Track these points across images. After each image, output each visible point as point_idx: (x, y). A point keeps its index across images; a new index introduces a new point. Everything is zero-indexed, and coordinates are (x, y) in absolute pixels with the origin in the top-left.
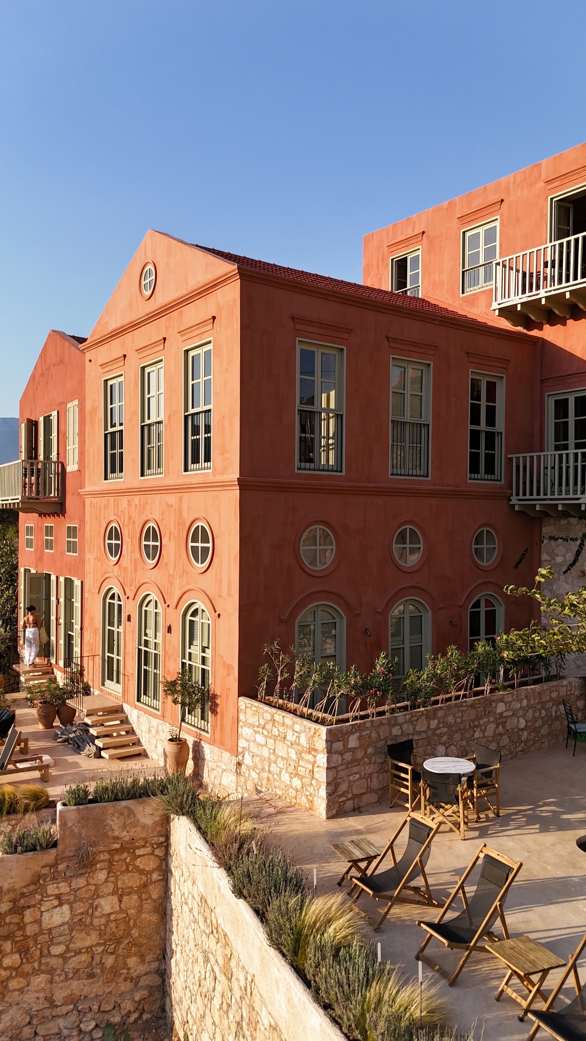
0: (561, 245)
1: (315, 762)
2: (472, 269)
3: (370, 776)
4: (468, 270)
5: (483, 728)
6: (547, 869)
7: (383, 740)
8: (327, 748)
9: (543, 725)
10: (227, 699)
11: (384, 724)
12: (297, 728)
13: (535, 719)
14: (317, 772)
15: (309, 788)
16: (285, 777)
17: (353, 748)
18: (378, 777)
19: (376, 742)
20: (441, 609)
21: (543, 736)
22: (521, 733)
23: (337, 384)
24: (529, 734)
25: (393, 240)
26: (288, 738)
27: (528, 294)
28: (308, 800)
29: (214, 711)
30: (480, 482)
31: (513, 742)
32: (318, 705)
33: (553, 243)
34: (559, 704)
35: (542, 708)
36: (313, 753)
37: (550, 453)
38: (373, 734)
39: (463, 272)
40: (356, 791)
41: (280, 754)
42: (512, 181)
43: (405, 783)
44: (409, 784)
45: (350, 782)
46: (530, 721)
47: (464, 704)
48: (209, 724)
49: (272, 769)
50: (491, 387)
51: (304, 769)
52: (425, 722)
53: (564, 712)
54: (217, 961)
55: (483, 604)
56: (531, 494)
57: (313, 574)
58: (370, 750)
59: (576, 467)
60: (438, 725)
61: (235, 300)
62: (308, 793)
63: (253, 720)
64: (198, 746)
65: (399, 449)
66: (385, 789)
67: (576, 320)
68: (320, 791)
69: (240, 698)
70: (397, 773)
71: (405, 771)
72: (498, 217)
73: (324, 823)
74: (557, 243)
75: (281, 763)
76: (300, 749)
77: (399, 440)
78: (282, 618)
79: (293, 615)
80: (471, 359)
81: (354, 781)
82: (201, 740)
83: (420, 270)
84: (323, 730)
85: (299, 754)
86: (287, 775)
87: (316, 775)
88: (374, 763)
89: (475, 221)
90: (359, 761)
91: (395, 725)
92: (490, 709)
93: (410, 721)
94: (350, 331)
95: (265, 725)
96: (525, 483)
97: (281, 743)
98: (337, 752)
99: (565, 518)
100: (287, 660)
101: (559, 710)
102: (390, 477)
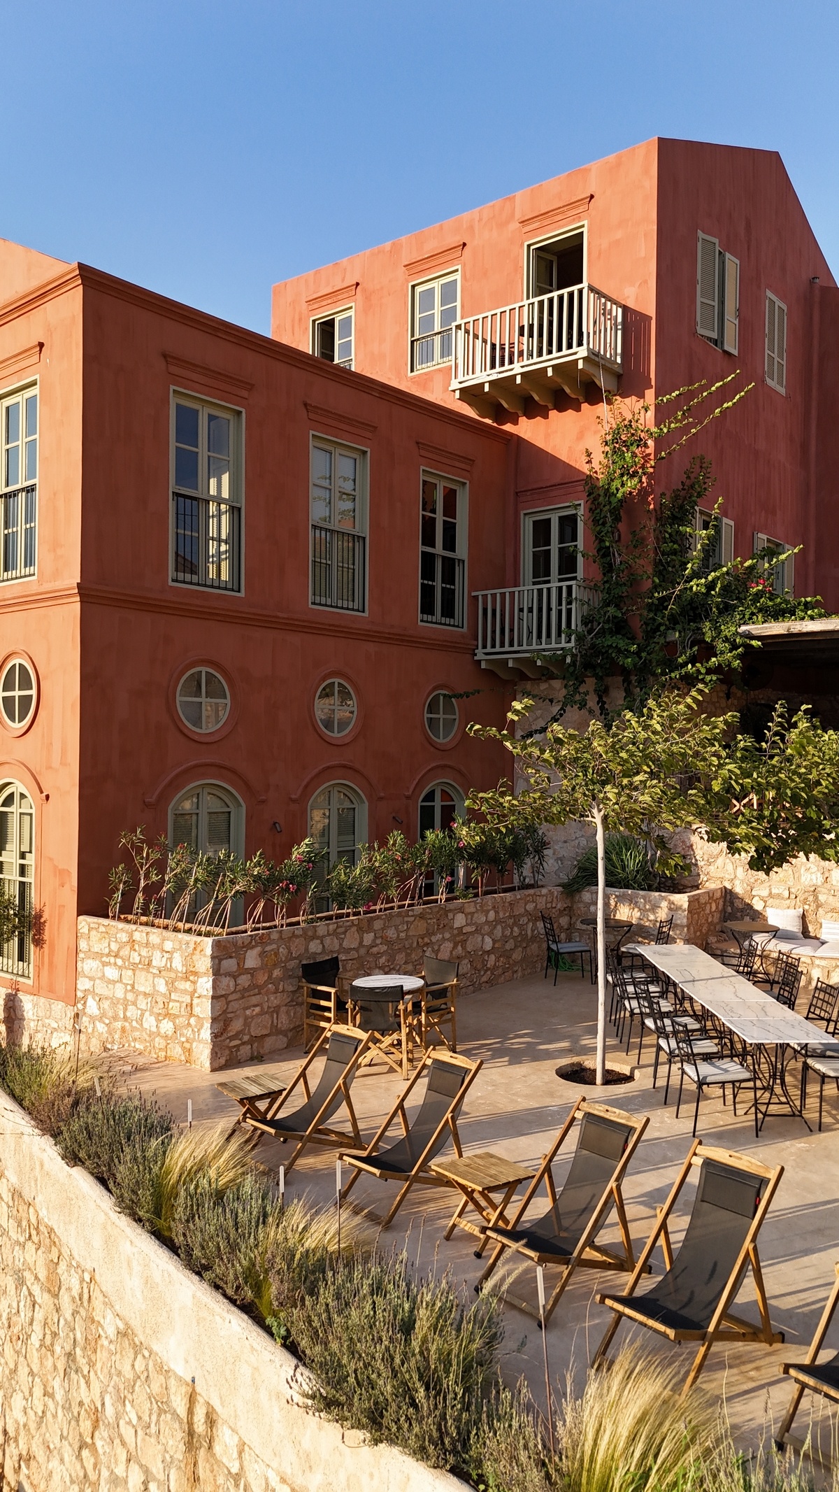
0: (541, 303)
1: (195, 991)
2: (423, 338)
3: (277, 1010)
4: (418, 340)
5: (436, 947)
6: (517, 1102)
7: (295, 958)
8: (212, 967)
9: (516, 947)
10: (59, 923)
11: (297, 937)
12: (168, 946)
13: (505, 939)
14: (198, 1005)
15: (185, 1032)
16: (149, 1022)
17: (251, 969)
18: (287, 1013)
19: (285, 962)
20: (381, 799)
21: (516, 963)
22: (486, 958)
23: (231, 462)
24: (497, 960)
25: (314, 293)
26: (154, 963)
27: (498, 369)
28: (183, 1048)
29: (38, 942)
30: (434, 626)
31: (475, 969)
32: (201, 914)
33: (531, 300)
34: (536, 920)
35: (515, 924)
36: (191, 978)
37: (527, 588)
38: (281, 950)
39: (412, 342)
40: (256, 1031)
41: (142, 989)
42: (477, 219)
43: (326, 1014)
44: (331, 1015)
45: (246, 1018)
46: (498, 941)
47: (410, 913)
48: (31, 966)
49: (128, 1014)
50: (450, 497)
51: (178, 1004)
52: (357, 935)
53: (543, 931)
54: (36, 1278)
55: (438, 796)
56: (502, 645)
57: (196, 738)
58: (277, 973)
59: (560, 612)
60: (374, 940)
61: (74, 316)
62: (183, 1039)
63: (99, 946)
64: (13, 1001)
65: (323, 569)
66: (297, 1029)
67: (560, 411)
68: (202, 1031)
69: (81, 918)
70: (315, 1001)
71: (327, 996)
72: (459, 267)
73: (208, 1077)
74: (536, 300)
75: (143, 1003)
76: (173, 975)
77: (323, 556)
78: (147, 800)
79: (165, 797)
80: (423, 453)
81: (252, 1017)
82: (18, 990)
83: (353, 338)
84: (208, 942)
85: (171, 984)
86: (153, 1018)
87: (197, 1010)
88: (283, 991)
89: (427, 272)
90: (260, 987)
91: (314, 937)
92: (446, 922)
93: (335, 933)
94: (250, 387)
95: (119, 951)
96: (494, 632)
97: (144, 973)
98: (228, 974)
99: (546, 681)
100: (155, 856)
101: (537, 928)
102: (311, 606)
